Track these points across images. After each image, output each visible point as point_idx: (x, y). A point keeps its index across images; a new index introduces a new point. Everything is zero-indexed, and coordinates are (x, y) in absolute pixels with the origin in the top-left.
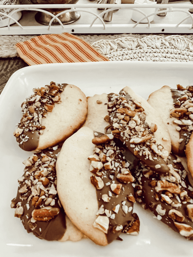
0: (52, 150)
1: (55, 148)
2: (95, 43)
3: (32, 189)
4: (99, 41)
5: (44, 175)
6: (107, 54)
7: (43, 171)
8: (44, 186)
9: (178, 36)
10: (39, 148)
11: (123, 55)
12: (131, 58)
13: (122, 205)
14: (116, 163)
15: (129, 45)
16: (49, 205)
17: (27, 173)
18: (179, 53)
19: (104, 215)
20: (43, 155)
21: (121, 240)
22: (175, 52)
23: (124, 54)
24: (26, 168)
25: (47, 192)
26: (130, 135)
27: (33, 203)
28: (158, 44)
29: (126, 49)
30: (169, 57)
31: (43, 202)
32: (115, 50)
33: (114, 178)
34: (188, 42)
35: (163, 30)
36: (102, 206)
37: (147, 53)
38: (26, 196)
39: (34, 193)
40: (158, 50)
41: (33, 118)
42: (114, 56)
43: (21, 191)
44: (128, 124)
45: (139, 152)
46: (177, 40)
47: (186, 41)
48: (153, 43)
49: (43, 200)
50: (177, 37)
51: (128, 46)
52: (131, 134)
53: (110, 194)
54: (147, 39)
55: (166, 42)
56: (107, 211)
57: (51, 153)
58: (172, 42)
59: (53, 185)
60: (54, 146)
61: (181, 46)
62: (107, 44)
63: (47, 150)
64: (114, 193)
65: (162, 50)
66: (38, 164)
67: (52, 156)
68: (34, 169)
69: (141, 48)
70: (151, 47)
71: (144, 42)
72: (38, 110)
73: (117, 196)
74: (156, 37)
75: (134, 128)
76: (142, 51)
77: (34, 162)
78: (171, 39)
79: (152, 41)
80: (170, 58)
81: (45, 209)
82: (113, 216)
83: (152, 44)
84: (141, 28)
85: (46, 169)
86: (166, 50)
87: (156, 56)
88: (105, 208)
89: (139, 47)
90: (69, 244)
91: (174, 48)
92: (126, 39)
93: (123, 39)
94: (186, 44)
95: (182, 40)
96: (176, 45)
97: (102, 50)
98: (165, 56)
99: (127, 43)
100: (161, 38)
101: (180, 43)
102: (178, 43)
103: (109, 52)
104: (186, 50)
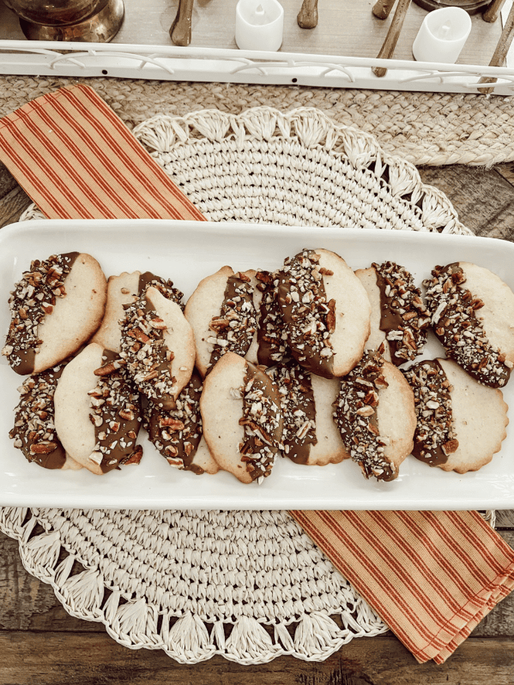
0: (52, 372)
1: (56, 370)
3: (29, 423)
5: (42, 408)
6: (167, 153)
7: (39, 403)
8: (41, 419)
9: (312, 111)
10: (35, 371)
11: (197, 155)
13: (119, 441)
14: (121, 397)
15: (212, 130)
16: (47, 440)
17: (24, 403)
18: (304, 155)
19: (100, 451)
20: (41, 380)
21: (120, 469)
22: (296, 151)
23: (199, 153)
24: (22, 396)
25: (45, 426)
26: (136, 370)
27: (31, 437)
28: (268, 130)
29: (206, 140)
30: (281, 163)
31: (41, 436)
32: (183, 143)
33: (115, 415)
34: (327, 129)
35: (295, 80)
36: (99, 443)
37: (243, 151)
38: (23, 430)
39: (31, 428)
40: (264, 145)
41: (25, 327)
42: (179, 158)
43: (18, 424)
44: (136, 354)
45: (143, 389)
46: (308, 122)
47: (324, 124)
48: (259, 126)
49: (40, 434)
50: (309, 112)
51: (209, 133)
52: (138, 368)
53: (109, 432)
54: (249, 116)
55: (286, 124)
56: (102, 448)
57: (51, 376)
58: (297, 125)
59: (51, 419)
60: (55, 366)
61: (310, 137)
62: (168, 126)
63: (47, 372)
64: (113, 431)
65: (273, 147)
66: (35, 393)
67: (52, 381)
68: (31, 398)
69: (233, 138)
70: (253, 137)
71: (243, 124)
72: (32, 312)
73: (115, 433)
74: (266, 113)
75: (142, 361)
76: (233, 146)
77: (30, 389)
78: (297, 119)
79: (260, 121)
80: (284, 166)
81: (43, 444)
82: (109, 452)
83: (257, 131)
85: (43, 400)
86: (280, 147)
88: (100, 445)
89: (230, 137)
90: (70, 472)
91: (298, 142)
92: (208, 116)
93: (200, 117)
94: (322, 131)
95: (316, 122)
96: (302, 133)
97: (157, 143)
98: (274, 162)
99: (208, 126)
100: (278, 115)
101: (312, 130)
102: (308, 131)
103: (172, 148)
104: (318, 148)
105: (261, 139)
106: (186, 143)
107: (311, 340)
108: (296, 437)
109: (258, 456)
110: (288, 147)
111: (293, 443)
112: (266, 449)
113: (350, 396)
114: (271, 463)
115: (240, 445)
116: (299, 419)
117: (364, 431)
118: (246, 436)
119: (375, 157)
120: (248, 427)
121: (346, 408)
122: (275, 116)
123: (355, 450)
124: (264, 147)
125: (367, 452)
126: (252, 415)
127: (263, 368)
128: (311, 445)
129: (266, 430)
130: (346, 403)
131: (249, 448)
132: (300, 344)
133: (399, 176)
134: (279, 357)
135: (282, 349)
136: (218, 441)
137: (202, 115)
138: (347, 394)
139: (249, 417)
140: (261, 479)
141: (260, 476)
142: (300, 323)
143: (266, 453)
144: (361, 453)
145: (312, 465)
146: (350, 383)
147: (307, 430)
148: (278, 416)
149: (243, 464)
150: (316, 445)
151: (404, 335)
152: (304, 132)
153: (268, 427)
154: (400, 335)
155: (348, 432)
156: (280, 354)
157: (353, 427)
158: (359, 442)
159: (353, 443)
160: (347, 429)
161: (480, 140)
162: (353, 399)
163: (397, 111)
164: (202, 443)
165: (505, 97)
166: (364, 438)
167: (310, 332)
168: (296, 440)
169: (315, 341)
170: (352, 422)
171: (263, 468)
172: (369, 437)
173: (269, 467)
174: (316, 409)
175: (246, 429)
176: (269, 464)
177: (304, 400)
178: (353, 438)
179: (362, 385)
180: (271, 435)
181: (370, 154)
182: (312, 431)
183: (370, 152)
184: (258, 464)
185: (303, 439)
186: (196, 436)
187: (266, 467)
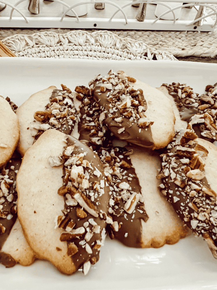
2: (8, 38)
4: (14, 36)
6: (21, 51)
9: (106, 32)
11: (39, 52)
12: (48, 57)
15: (48, 41)
18: (104, 51)
22: (99, 49)
23: (41, 51)
28: (82, 40)
29: (45, 45)
30: (91, 55)
32: (31, 47)
34: (116, 39)
35: (95, 25)
37: (67, 50)
40: (80, 47)
42: (28, 54)
46: (105, 37)
47: (114, 37)
48: (76, 39)
50: (104, 32)
54: (70, 34)
55: (92, 38)
58: (99, 38)
61: (107, 43)
62: (22, 39)
65: (85, 48)
69: (61, 45)
70: (73, 44)
71: (67, 37)
74: (80, 33)
76: (61, 47)
78: (98, 35)
79: (76, 37)
80: (93, 56)
83: (75, 41)
84: (69, 22)
86: (89, 48)
87: (76, 54)
89: (59, 44)
91: (99, 45)
92: (46, 34)
93: (42, 35)
94: (113, 41)
95: (109, 37)
96: (101, 42)
97: (15, 47)
98: (87, 55)
99: (46, 39)
100: (87, 34)
101: (107, 40)
102: (105, 40)
103: (24, 49)
104: (112, 48)
105: (78, 44)
106: (33, 47)
107: (127, 111)
108: (125, 212)
109: (81, 230)
110: (94, 47)
111: (122, 218)
112: (91, 221)
113: (173, 164)
114: (98, 242)
115: (59, 219)
116: (125, 192)
117: (200, 195)
118: (66, 207)
119: (146, 50)
120: (68, 196)
121: (173, 175)
122: (86, 34)
123: (196, 219)
124: (80, 48)
125: (212, 219)
126: (72, 180)
127: (84, 141)
128: (142, 221)
129: (90, 197)
130: (171, 171)
131: (70, 220)
132: (117, 117)
133: (163, 58)
134: (98, 140)
135: (100, 134)
136: (33, 217)
137: (43, 34)
138: (170, 163)
139: (69, 183)
140: (87, 266)
141: (85, 261)
142: (115, 102)
143: (91, 226)
144: (204, 222)
145: (147, 247)
146: (171, 154)
147: (135, 204)
148: (102, 182)
149: (63, 245)
150: (148, 221)
151: (205, 118)
152: (103, 40)
153: (92, 194)
154: (201, 118)
155: (182, 200)
156: (99, 138)
157: (186, 193)
158: (199, 208)
159: (191, 211)
160: (180, 196)
161: (203, 46)
162: (178, 167)
163: (153, 37)
164: (17, 225)
165: (208, 32)
166: (202, 203)
167: (126, 105)
168: (125, 215)
169: (131, 112)
170: (184, 188)
171: (89, 250)
172: (208, 201)
173: (96, 248)
174: (141, 184)
175: (66, 199)
176: (96, 243)
177: (127, 174)
178: (190, 205)
179: (183, 152)
180: (95, 204)
181: (143, 49)
182: (140, 205)
183: (143, 48)
184: (82, 243)
185: (132, 214)
186: (9, 217)
187: (92, 247)
